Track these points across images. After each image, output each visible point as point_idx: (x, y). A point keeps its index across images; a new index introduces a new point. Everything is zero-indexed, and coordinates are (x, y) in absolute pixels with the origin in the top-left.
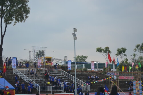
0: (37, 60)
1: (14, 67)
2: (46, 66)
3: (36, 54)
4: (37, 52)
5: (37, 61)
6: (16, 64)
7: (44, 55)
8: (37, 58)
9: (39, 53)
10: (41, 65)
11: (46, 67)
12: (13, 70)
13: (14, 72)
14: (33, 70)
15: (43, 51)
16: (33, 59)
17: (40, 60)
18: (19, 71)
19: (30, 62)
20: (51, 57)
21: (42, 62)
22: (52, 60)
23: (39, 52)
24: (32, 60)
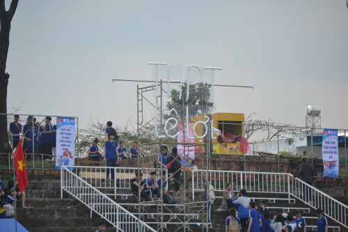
0: (173, 127)
1: (67, 163)
2: (218, 156)
3: (167, 99)
4: (174, 93)
5: (173, 132)
6: (72, 149)
7: (205, 105)
8: (173, 122)
9: (184, 96)
10: (192, 155)
11: (216, 161)
12: (59, 178)
13: (62, 187)
15: (201, 85)
16: (155, 123)
17: (187, 129)
18: (88, 180)
19: (144, 141)
20: (242, 115)
21: (197, 139)
22: (244, 128)
23: (184, 89)
24: (152, 128)
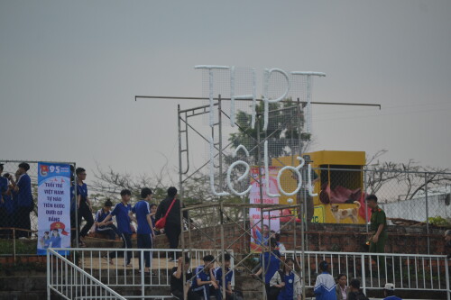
0: (242, 177)
1: (57, 243)
2: (320, 226)
3: (230, 129)
4: (243, 118)
5: (242, 186)
6: (66, 219)
7: (297, 138)
8: (241, 168)
9: (260, 122)
10: (275, 225)
11: (317, 236)
12: (45, 271)
13: (50, 286)
14: (216, 266)
15: (289, 102)
16: (210, 171)
17: (266, 181)
18: (96, 273)
20: (363, 154)
21: (283, 197)
22: (367, 177)
23: (259, 110)
24: (205, 179)
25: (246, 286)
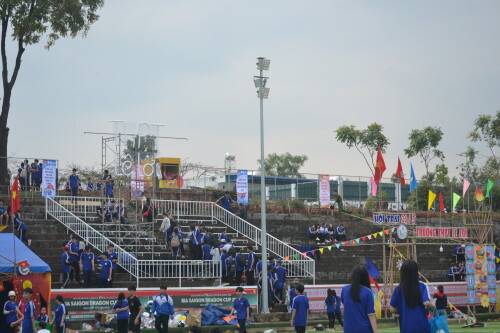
0: (128, 168)
1: (50, 193)
2: (161, 189)
3: (124, 147)
4: (129, 142)
5: (128, 172)
6: (54, 184)
7: (152, 152)
8: (128, 164)
9: (137, 144)
10: (142, 189)
11: (159, 193)
12: (44, 205)
13: (47, 211)
15: (148, 136)
16: (115, 165)
17: (138, 169)
18: (66, 206)
20: (179, 159)
21: (146, 177)
22: (180, 169)
23: (137, 140)
24: (112, 168)
25: (129, 214)
